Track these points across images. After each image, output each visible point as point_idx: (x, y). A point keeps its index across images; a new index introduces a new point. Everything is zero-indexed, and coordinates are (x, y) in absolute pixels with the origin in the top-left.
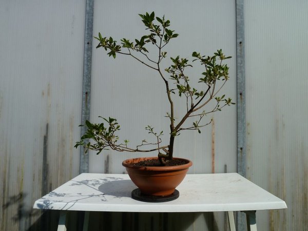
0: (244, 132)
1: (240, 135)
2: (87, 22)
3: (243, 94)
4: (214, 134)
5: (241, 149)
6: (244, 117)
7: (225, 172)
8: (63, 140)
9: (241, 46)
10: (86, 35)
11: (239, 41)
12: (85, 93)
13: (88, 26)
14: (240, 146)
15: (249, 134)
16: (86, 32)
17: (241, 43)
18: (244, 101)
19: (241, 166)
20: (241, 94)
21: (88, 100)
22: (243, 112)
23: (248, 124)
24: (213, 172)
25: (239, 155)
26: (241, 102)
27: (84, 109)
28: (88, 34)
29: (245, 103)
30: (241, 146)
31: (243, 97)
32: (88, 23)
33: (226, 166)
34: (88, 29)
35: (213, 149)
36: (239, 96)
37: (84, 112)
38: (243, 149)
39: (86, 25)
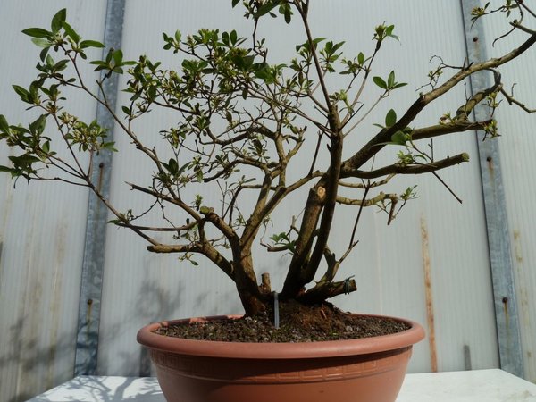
0: (507, 256)
1: (498, 263)
2: (111, 6)
3: (493, 157)
4: (428, 264)
5: (505, 300)
6: (504, 217)
7: (468, 366)
8: (37, 286)
9: (476, 47)
10: (107, 33)
11: (471, 35)
12: (97, 167)
13: (113, 13)
14: (501, 293)
15: (520, 260)
16: (108, 27)
17: (475, 40)
18: (500, 176)
19: (508, 350)
20: (489, 159)
21: (103, 182)
22: (499, 203)
23: (516, 235)
24: (434, 370)
25: (501, 317)
26: (492, 179)
27: (94, 204)
28: (111, 30)
29: (501, 182)
30: (505, 295)
31: (495, 167)
32: (113, 8)
33: (466, 350)
34: (112, 20)
35: (430, 304)
36: (485, 164)
37: (92, 212)
38: (511, 302)
39: (109, 12)
